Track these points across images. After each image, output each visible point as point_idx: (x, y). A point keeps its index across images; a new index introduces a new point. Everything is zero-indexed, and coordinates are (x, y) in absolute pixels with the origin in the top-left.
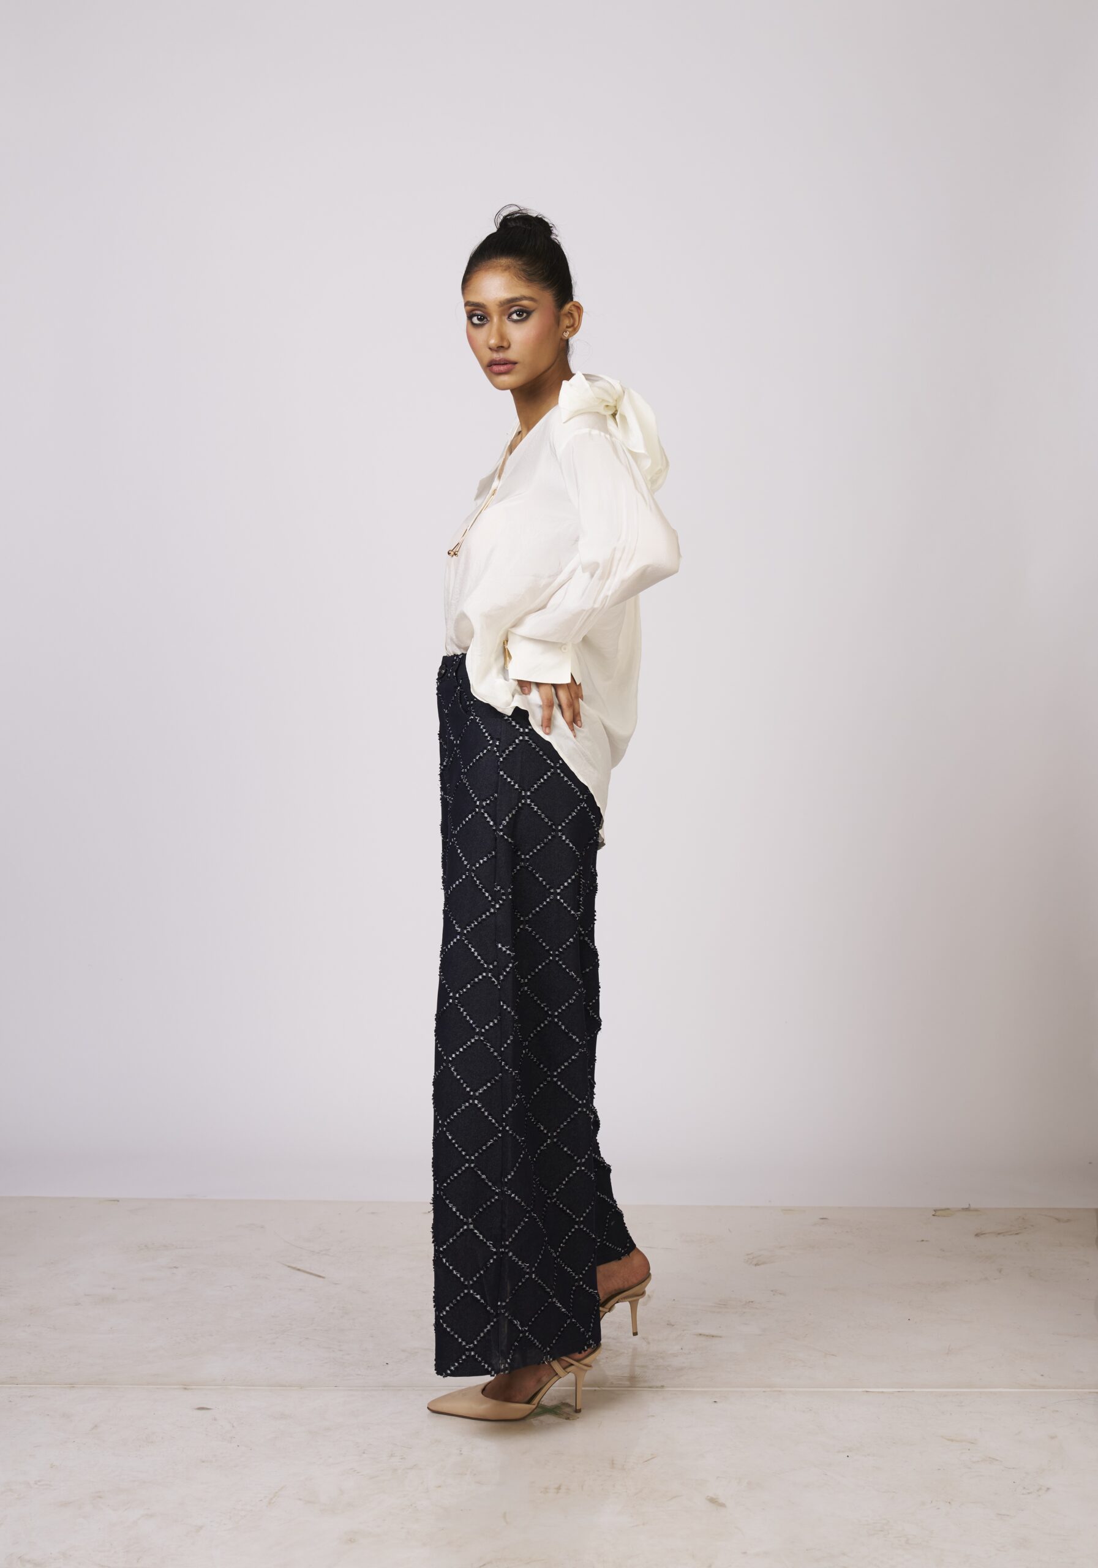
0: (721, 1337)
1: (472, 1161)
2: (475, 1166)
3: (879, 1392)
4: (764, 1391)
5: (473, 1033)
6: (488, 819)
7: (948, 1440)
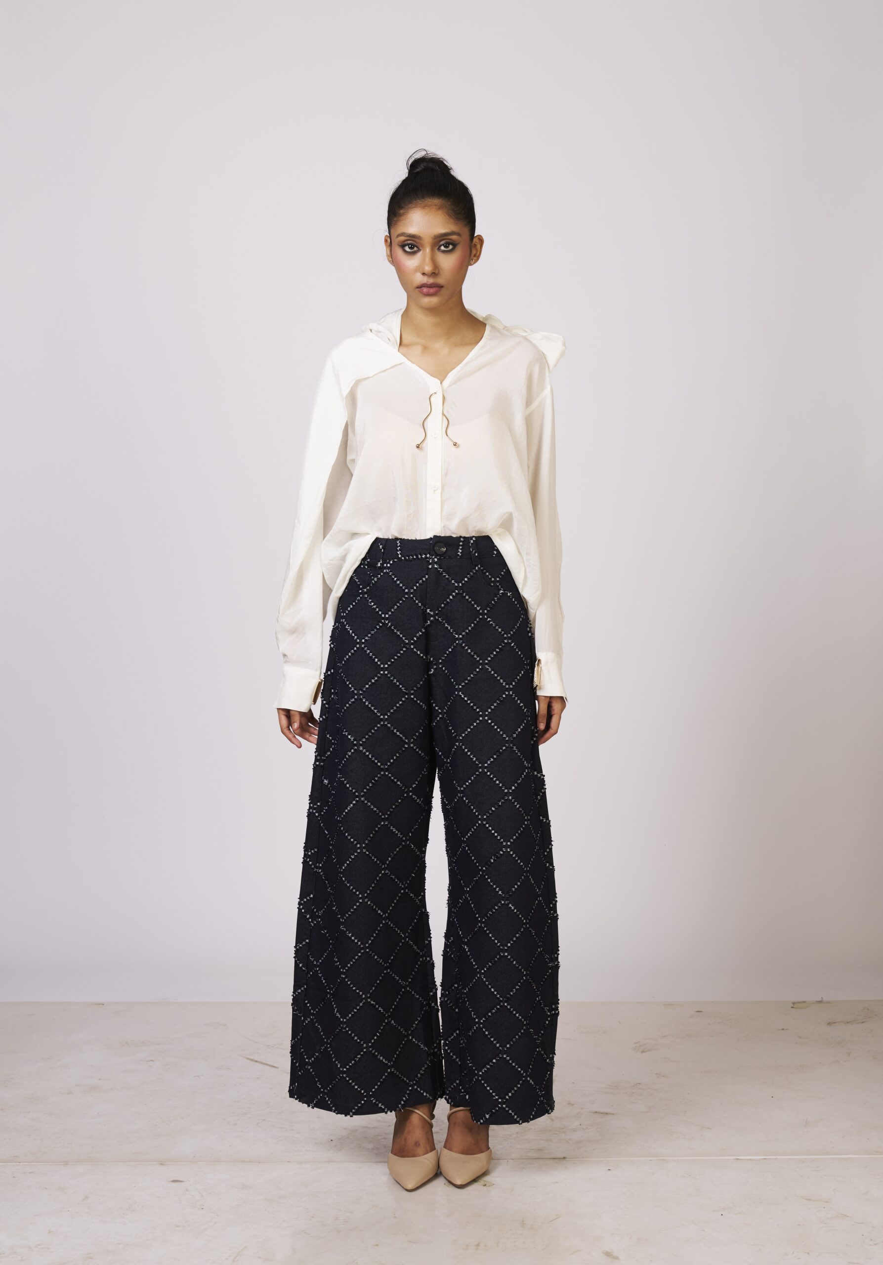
0: (613, 1114)
3: (748, 1160)
4: (650, 1160)
7: (807, 1199)
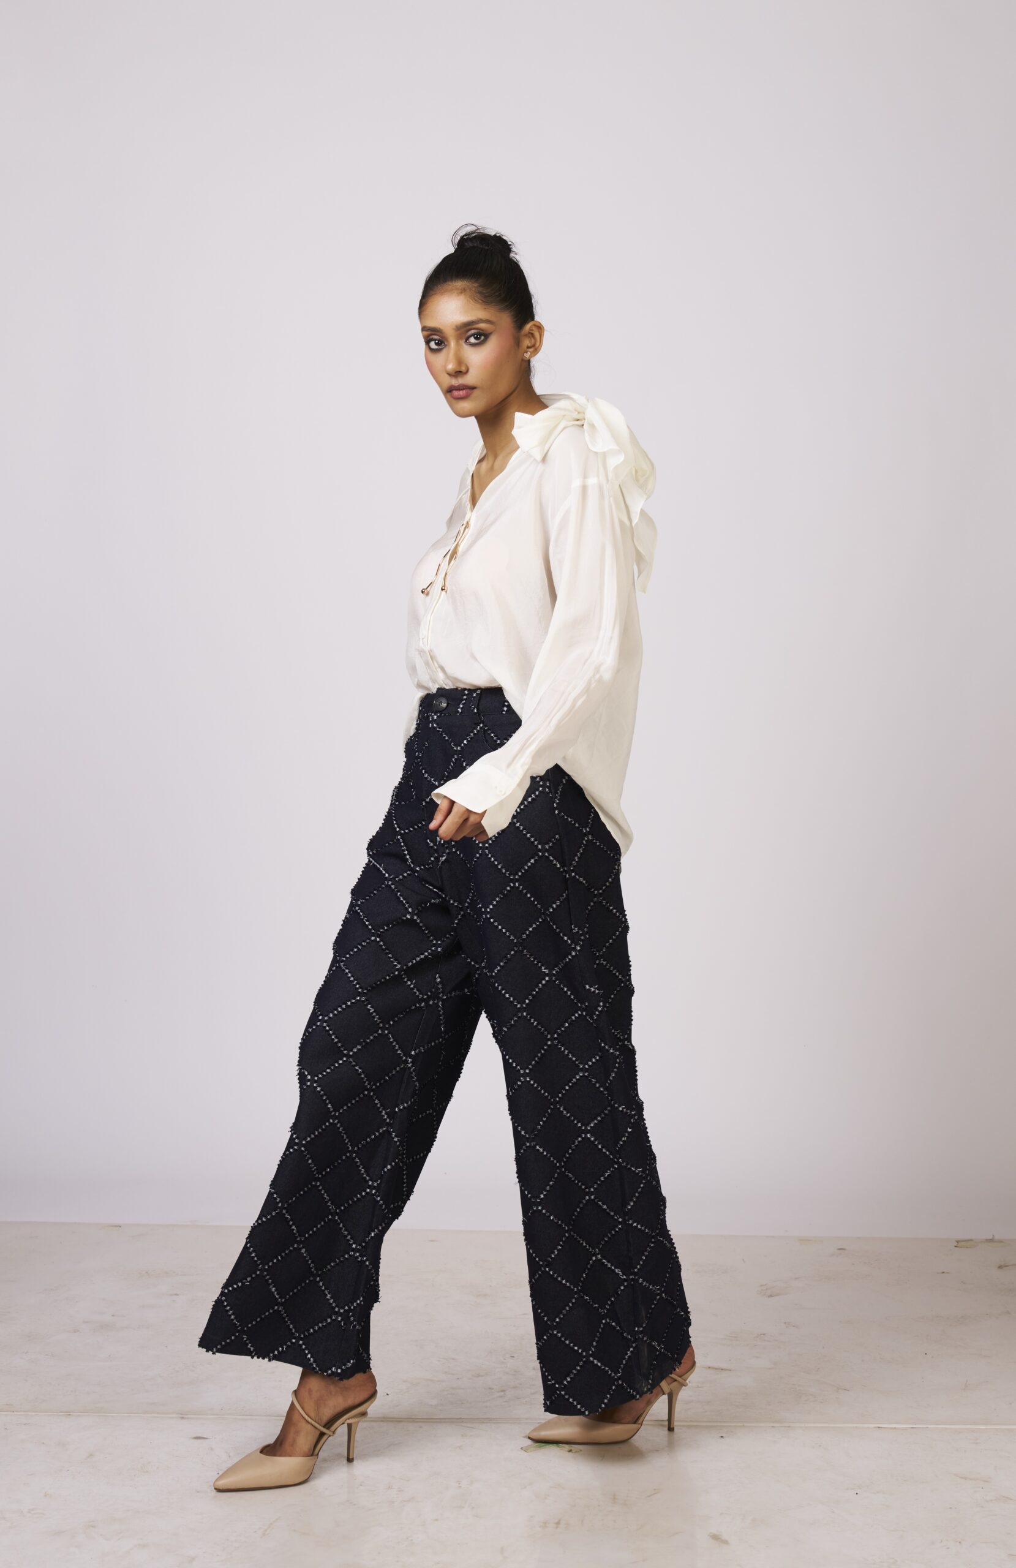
1: (592, 1193)
2: (595, 1198)
3: (892, 1428)
5: (577, 1070)
6: (555, 862)
7: (962, 1478)
